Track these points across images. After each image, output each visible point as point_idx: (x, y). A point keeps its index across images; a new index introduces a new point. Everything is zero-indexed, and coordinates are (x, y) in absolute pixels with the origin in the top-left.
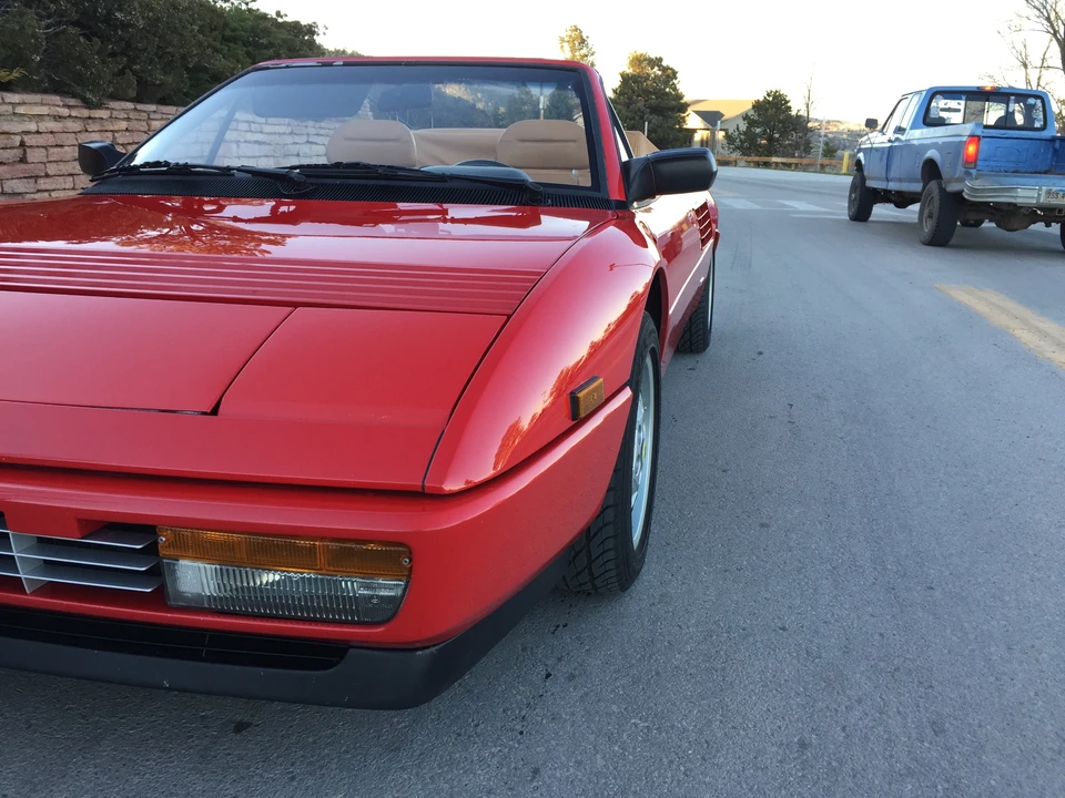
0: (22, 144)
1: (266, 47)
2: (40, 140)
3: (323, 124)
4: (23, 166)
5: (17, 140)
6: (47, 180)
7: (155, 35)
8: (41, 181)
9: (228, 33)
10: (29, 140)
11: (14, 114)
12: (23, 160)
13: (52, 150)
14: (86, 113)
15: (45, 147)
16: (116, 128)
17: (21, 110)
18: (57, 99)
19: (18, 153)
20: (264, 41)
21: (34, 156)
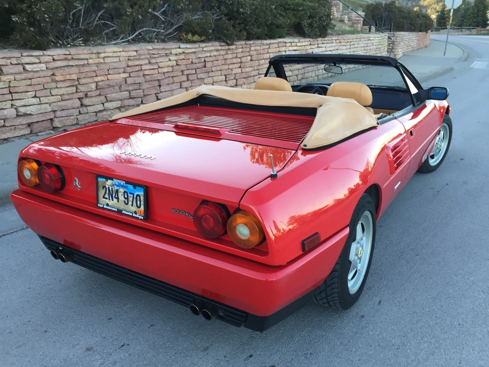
0: (205, 61)
1: (302, 11)
2: (211, 59)
3: (326, 39)
4: (204, 69)
5: (203, 60)
6: (212, 73)
7: (254, 15)
8: (210, 73)
9: (287, 7)
10: (207, 59)
11: (203, 51)
12: (205, 66)
13: (214, 62)
14: (227, 47)
15: (212, 62)
16: (238, 52)
17: (205, 49)
18: (217, 43)
19: (203, 64)
20: (301, 8)
21: (208, 65)
